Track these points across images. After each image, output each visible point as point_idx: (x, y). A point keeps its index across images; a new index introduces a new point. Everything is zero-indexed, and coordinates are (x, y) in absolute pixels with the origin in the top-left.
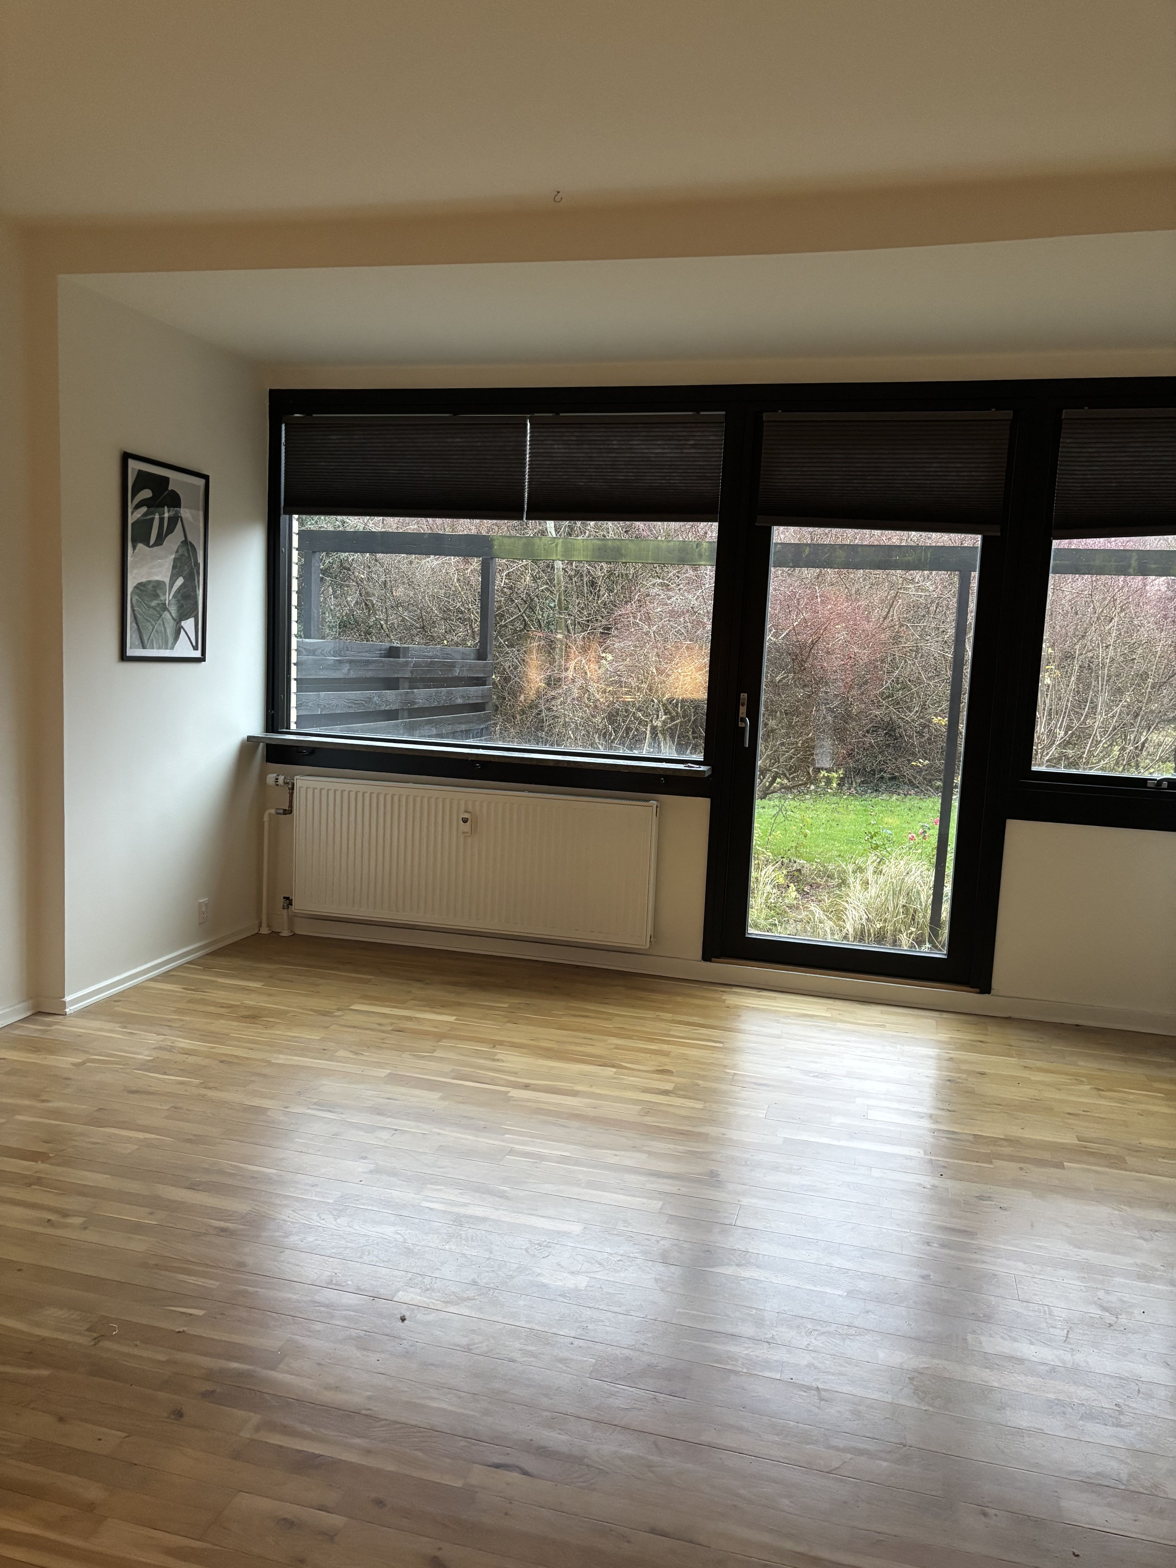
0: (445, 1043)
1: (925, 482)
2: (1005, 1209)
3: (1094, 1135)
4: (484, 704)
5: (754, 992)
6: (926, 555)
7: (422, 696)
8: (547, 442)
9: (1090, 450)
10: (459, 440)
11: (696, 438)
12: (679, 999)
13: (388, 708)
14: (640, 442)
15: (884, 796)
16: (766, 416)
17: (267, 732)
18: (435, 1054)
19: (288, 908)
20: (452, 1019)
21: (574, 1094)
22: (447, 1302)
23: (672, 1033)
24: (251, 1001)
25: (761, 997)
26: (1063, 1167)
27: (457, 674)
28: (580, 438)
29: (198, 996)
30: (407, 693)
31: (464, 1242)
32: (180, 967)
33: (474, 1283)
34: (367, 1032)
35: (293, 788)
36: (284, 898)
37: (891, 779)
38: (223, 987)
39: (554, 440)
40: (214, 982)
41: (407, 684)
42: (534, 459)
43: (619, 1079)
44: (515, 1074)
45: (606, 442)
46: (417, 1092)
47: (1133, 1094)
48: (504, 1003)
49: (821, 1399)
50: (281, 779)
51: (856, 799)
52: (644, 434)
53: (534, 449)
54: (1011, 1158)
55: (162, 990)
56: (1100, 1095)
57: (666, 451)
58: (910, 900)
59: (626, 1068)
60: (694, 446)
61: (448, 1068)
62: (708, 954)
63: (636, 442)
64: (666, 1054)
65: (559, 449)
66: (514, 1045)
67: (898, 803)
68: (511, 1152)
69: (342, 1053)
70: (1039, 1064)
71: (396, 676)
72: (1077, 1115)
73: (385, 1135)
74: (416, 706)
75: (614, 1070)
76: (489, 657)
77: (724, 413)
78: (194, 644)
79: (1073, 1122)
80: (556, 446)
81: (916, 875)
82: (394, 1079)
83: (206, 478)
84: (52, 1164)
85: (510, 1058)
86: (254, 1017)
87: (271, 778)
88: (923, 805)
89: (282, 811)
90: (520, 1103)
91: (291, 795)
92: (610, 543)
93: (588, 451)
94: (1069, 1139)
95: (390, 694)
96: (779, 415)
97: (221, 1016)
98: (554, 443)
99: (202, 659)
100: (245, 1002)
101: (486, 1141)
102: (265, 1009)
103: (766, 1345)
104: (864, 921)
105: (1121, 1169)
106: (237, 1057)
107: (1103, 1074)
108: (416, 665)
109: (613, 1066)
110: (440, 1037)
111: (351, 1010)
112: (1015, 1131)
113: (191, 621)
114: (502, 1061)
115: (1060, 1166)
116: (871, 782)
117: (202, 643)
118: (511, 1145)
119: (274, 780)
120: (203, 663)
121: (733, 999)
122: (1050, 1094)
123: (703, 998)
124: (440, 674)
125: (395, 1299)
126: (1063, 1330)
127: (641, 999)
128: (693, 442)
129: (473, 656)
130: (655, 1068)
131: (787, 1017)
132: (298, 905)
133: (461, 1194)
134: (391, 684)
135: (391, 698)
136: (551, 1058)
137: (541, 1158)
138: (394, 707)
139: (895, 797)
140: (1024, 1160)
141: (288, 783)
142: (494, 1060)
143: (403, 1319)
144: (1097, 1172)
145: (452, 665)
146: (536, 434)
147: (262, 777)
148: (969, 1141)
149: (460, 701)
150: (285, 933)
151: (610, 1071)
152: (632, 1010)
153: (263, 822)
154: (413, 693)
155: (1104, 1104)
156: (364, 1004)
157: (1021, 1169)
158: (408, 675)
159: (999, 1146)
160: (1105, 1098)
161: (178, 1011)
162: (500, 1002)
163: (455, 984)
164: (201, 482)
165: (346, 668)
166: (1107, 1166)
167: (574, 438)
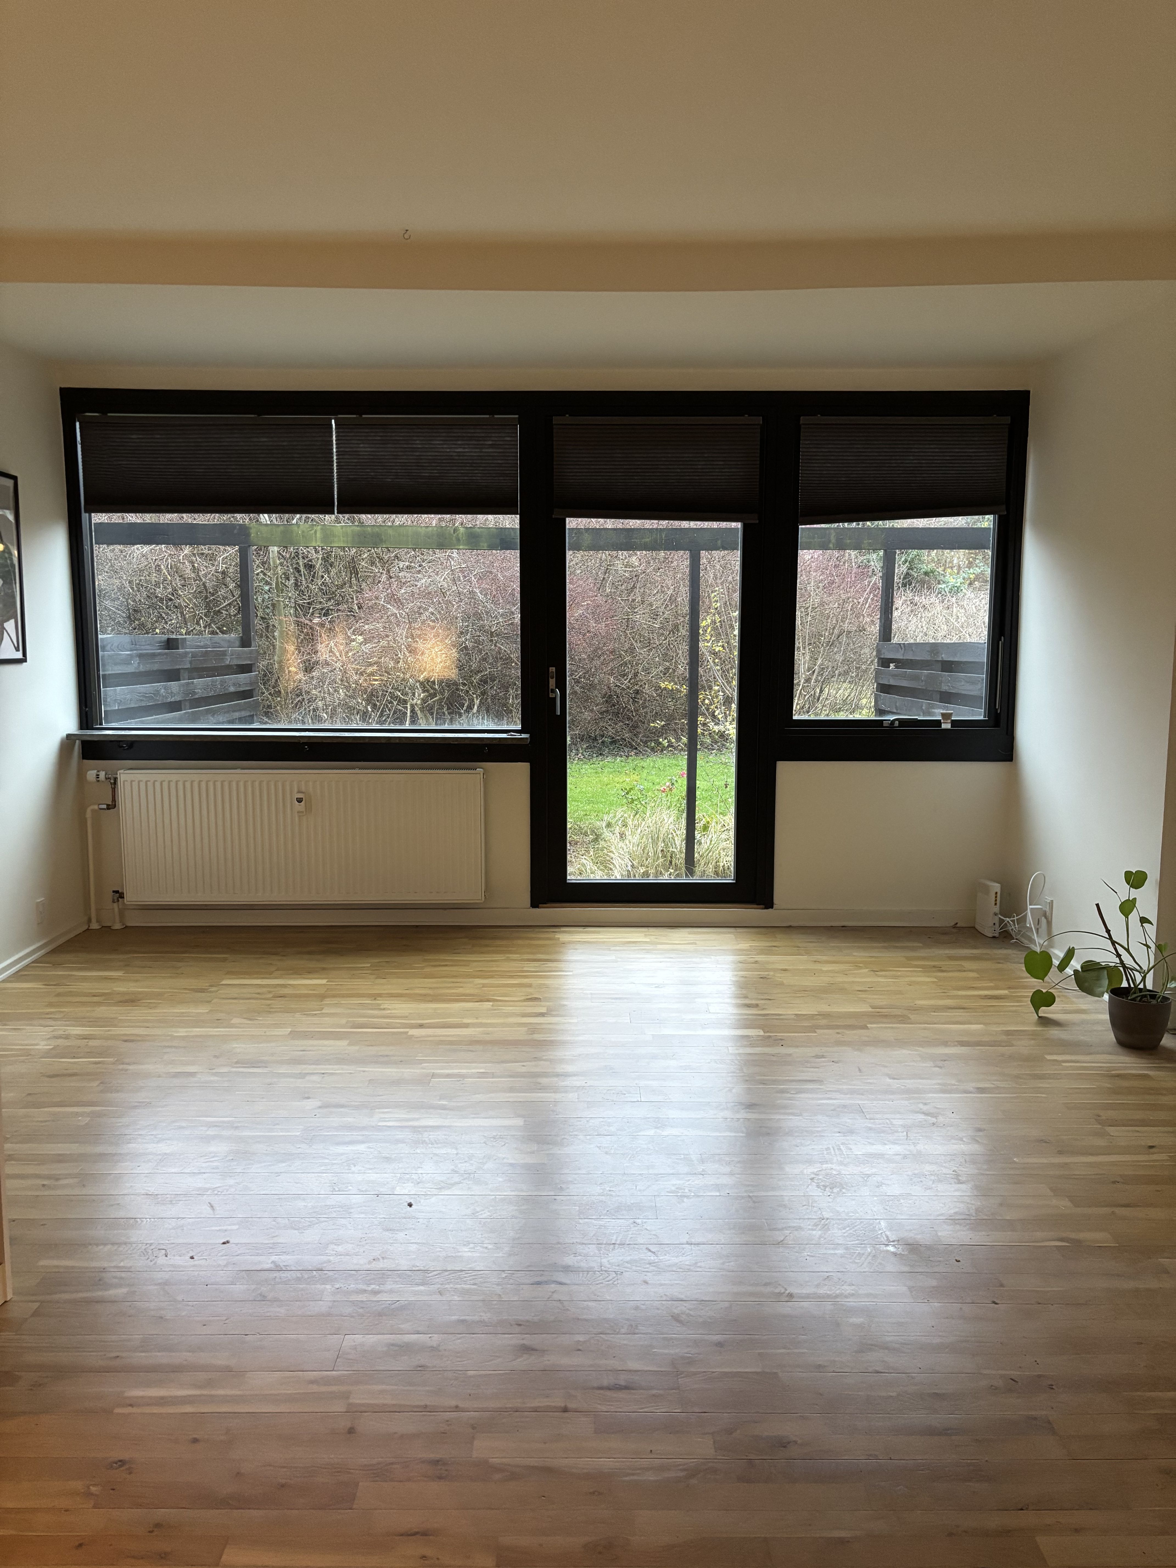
0: (327, 1001)
1: (694, 477)
2: (837, 1062)
3: (885, 1003)
4: (251, 691)
5: (581, 929)
6: (661, 536)
7: (201, 686)
8: (353, 442)
9: (823, 450)
10: (265, 440)
11: (493, 439)
12: (520, 942)
13: (173, 700)
14: (441, 442)
15: (609, 759)
16: (556, 420)
17: (81, 729)
18: (324, 1011)
19: (118, 901)
20: (324, 981)
21: (466, 1026)
22: (440, 1189)
23: (525, 969)
24: (121, 988)
25: (586, 932)
26: (867, 1028)
27: (228, 663)
28: (384, 438)
29: (60, 989)
30: (188, 683)
31: (430, 1145)
32: (27, 967)
33: (455, 1172)
34: (251, 1001)
35: (115, 783)
36: (114, 892)
37: (611, 743)
38: (85, 979)
39: (359, 440)
40: (72, 975)
41: (186, 675)
42: (341, 457)
43: (498, 1009)
44: (405, 1017)
45: (410, 442)
46: (326, 1042)
47: (900, 971)
48: (368, 963)
49: (754, 1202)
50: (102, 775)
51: (585, 763)
52: (444, 434)
53: (341, 447)
54: (829, 1027)
55: (22, 988)
56: (876, 975)
57: (466, 450)
58: (667, 846)
59: (497, 1001)
60: (491, 446)
61: (343, 1021)
62: (535, 903)
63: (438, 442)
64: (530, 986)
65: (365, 447)
66: (392, 996)
67: (623, 764)
68: (434, 1076)
69: (235, 1021)
70: (825, 958)
71: (178, 667)
72: (865, 991)
73: (314, 1078)
74: (197, 696)
75: (491, 1003)
76: (253, 644)
77: (517, 416)
78: (16, 645)
79: (864, 996)
80: (362, 446)
81: (669, 822)
82: (295, 1035)
83: (15, 478)
84: (12, 1143)
85: (397, 1006)
86: (131, 1001)
87: (91, 775)
88: (645, 765)
89: (105, 807)
90: (421, 1039)
91: (114, 790)
92: (369, 529)
93: (393, 450)
94: (864, 1008)
95: (174, 685)
96: (567, 419)
97: (99, 1004)
98: (359, 442)
99: (24, 660)
100: (115, 989)
101: (407, 1072)
102: (140, 993)
103: (701, 1176)
104: (630, 868)
105: (908, 1024)
106: (137, 1035)
107: (873, 959)
108: (194, 655)
109: (488, 1001)
110: (322, 997)
111: (222, 985)
112: (825, 1008)
113: (12, 621)
114: (389, 1009)
115: (865, 1027)
116: (594, 746)
117: (22, 645)
118: (433, 1071)
119: (95, 776)
120: (24, 664)
121: (565, 936)
122: (840, 979)
123: (540, 939)
124: (214, 663)
125: (396, 1193)
126: (903, 1132)
127: (487, 946)
128: (490, 443)
129: (237, 643)
130: (523, 998)
131: (615, 945)
132: (130, 897)
133: (408, 1112)
134: (172, 675)
135: (174, 690)
136: (431, 1001)
137: (463, 1076)
138: (178, 698)
139: (619, 759)
140: (838, 1027)
141: (109, 778)
142: (381, 1009)
143: (410, 1205)
144: (892, 1028)
145: (224, 653)
146: (341, 434)
147: (81, 775)
148: (794, 1019)
149: (232, 689)
150: (117, 926)
151: (488, 1005)
152: (482, 955)
153: (86, 819)
154: (193, 683)
155: (882, 980)
156: (234, 979)
157: (838, 1033)
158: (188, 666)
159: (816, 1019)
160: (881, 976)
161: (51, 1005)
162: (364, 963)
163: (310, 953)
164: (10, 483)
165: (135, 662)
166: (897, 1023)
167: (379, 438)
